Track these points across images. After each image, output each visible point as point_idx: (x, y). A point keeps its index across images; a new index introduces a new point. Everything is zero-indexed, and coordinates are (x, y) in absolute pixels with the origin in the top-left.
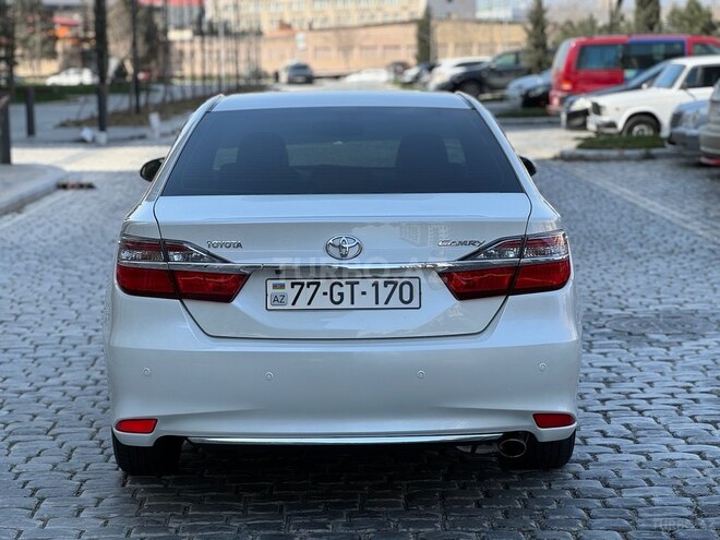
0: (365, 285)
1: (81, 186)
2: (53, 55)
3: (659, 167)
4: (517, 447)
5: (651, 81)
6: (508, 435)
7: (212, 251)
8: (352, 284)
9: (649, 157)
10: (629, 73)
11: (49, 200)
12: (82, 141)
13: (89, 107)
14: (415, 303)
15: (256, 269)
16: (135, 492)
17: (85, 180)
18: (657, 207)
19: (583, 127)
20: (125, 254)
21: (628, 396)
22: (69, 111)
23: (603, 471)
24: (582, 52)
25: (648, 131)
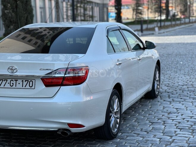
0: (20, 81)
14: (33, 87)
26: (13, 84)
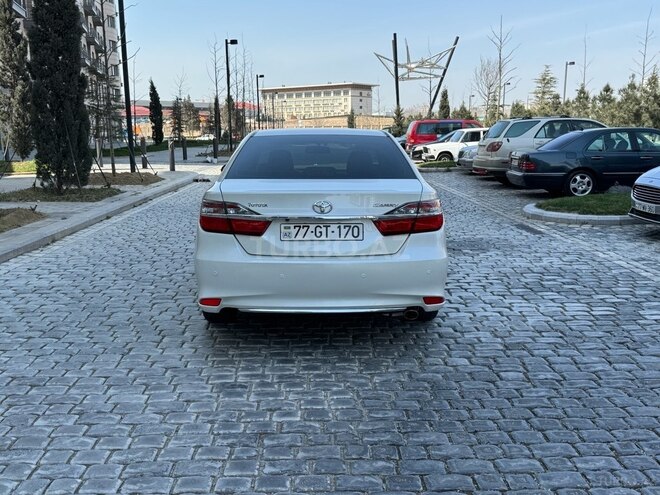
0: (334, 227)
1: (204, 180)
2: (198, 128)
3: (454, 174)
4: (414, 314)
5: (448, 139)
6: (409, 308)
7: (251, 208)
8: (327, 227)
9: (449, 171)
10: (438, 136)
11: (189, 186)
12: (207, 162)
13: (210, 149)
14: (360, 237)
15: (275, 219)
16: (213, 333)
17: (206, 178)
18: (455, 192)
19: (420, 158)
20: (204, 210)
21: (458, 281)
22: (202, 150)
23: (453, 322)
24: (419, 126)
25: (447, 160)
26: (321, 232)
